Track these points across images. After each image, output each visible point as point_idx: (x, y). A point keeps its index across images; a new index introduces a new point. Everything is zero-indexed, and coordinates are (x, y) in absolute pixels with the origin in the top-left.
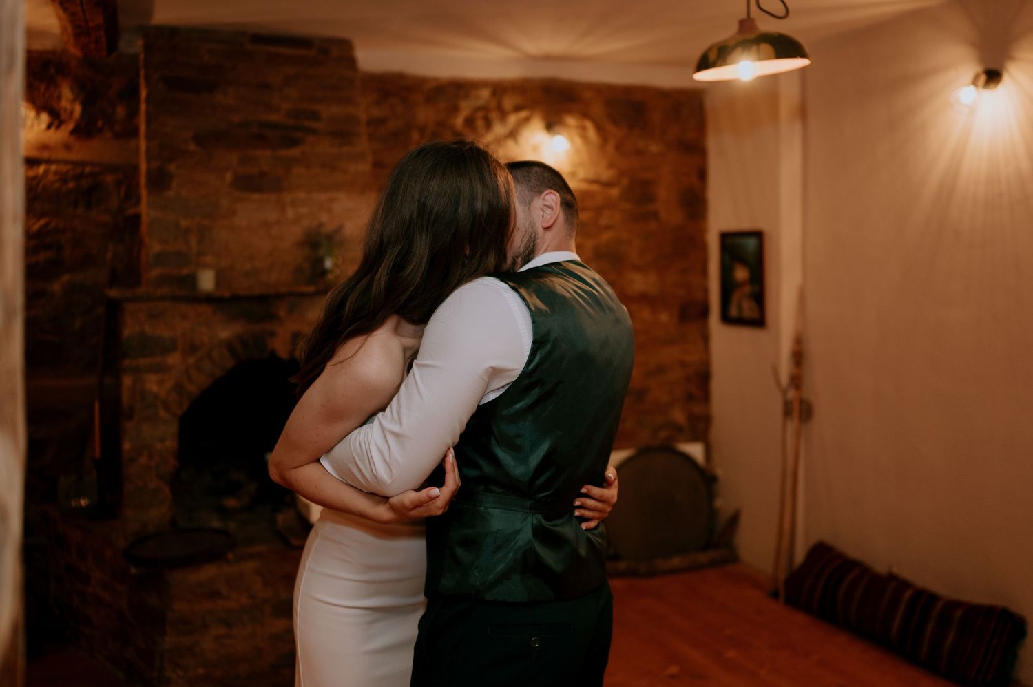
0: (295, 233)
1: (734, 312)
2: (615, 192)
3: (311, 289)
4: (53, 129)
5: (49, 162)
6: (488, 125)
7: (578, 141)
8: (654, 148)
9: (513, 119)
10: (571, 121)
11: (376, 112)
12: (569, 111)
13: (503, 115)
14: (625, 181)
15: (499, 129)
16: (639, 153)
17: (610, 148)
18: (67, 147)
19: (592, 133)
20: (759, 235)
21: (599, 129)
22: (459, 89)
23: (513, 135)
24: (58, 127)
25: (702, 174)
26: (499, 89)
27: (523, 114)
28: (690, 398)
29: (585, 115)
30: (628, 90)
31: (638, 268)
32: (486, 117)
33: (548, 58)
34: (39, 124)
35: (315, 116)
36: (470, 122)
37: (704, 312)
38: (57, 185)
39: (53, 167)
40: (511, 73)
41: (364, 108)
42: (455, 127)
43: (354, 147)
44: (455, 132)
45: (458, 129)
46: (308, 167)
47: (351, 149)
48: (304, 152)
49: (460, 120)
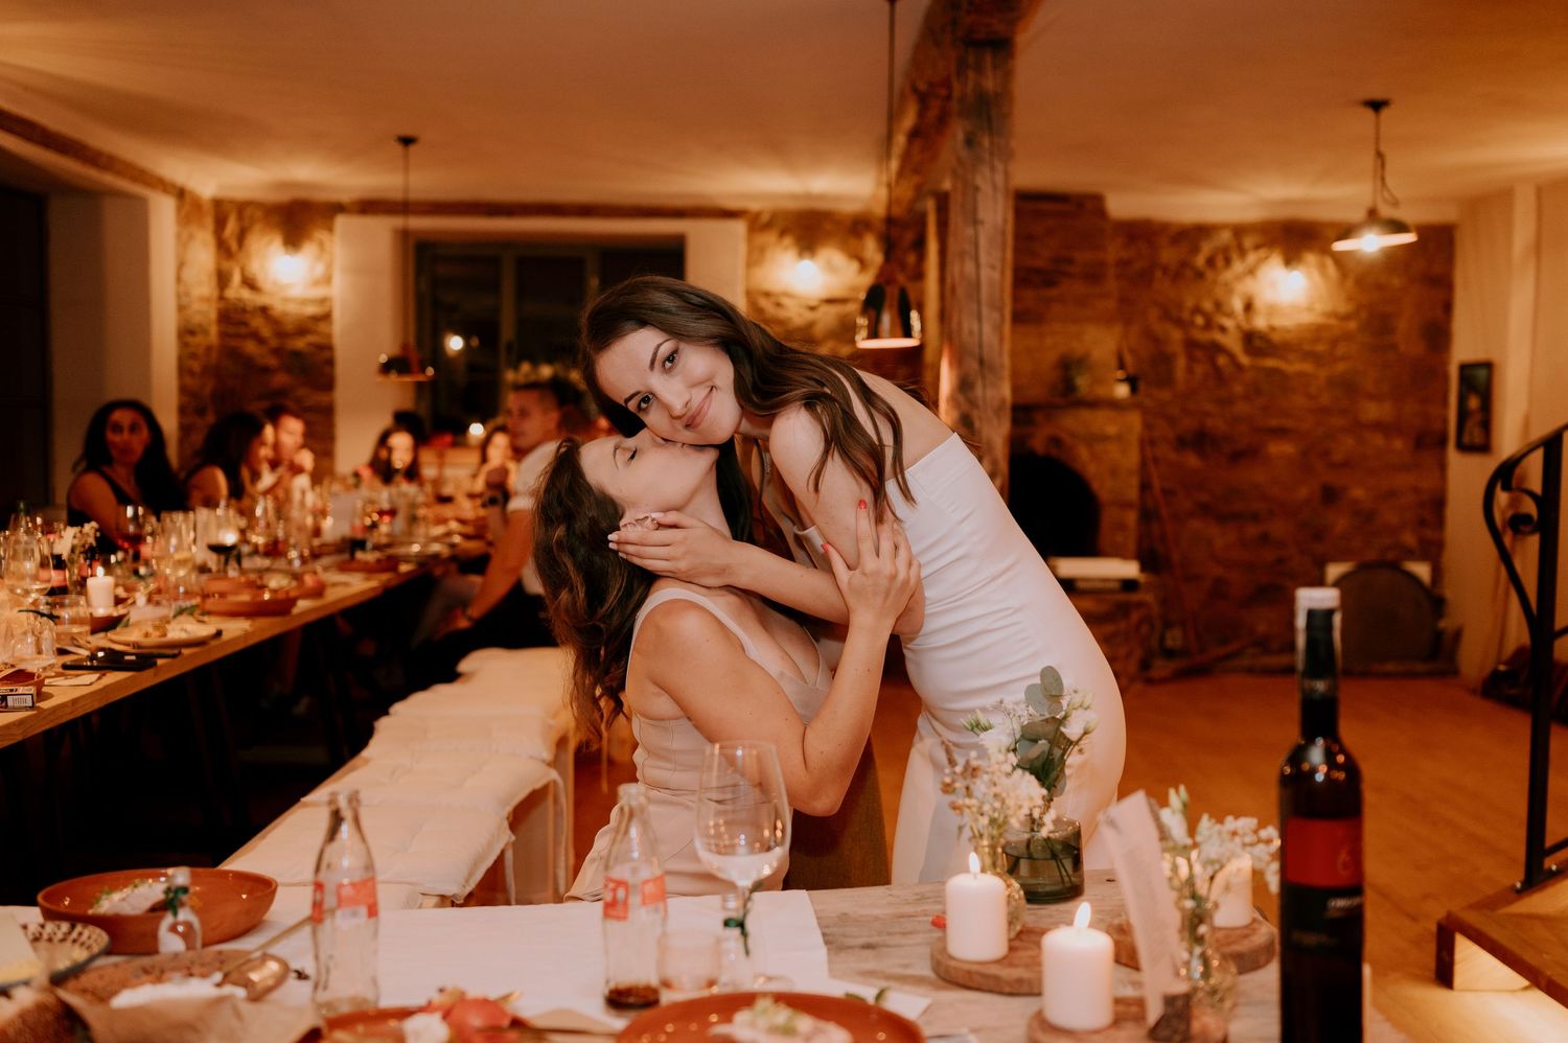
0: (1050, 357)
1: (1466, 439)
2: (1352, 325)
3: (1065, 402)
6: (1228, 262)
7: (1316, 276)
9: (1252, 258)
10: (1310, 258)
11: (1124, 254)
12: (1309, 248)
13: (1242, 253)
14: (1364, 315)
15: (1238, 266)
17: (1350, 282)
20: (1488, 366)
21: (1339, 264)
22: (1202, 231)
23: (1252, 272)
25: (1448, 307)
26: (1239, 231)
27: (1262, 253)
28: (1422, 523)
31: (1372, 397)
32: (1225, 257)
33: (1286, 202)
35: (1070, 261)
36: (1211, 262)
37: (1442, 442)
40: (1252, 215)
41: (1113, 251)
42: (1195, 266)
43: (1104, 287)
44: (1195, 271)
45: (1199, 268)
46: (1064, 305)
47: (1101, 289)
48: (1061, 293)
49: (1201, 260)
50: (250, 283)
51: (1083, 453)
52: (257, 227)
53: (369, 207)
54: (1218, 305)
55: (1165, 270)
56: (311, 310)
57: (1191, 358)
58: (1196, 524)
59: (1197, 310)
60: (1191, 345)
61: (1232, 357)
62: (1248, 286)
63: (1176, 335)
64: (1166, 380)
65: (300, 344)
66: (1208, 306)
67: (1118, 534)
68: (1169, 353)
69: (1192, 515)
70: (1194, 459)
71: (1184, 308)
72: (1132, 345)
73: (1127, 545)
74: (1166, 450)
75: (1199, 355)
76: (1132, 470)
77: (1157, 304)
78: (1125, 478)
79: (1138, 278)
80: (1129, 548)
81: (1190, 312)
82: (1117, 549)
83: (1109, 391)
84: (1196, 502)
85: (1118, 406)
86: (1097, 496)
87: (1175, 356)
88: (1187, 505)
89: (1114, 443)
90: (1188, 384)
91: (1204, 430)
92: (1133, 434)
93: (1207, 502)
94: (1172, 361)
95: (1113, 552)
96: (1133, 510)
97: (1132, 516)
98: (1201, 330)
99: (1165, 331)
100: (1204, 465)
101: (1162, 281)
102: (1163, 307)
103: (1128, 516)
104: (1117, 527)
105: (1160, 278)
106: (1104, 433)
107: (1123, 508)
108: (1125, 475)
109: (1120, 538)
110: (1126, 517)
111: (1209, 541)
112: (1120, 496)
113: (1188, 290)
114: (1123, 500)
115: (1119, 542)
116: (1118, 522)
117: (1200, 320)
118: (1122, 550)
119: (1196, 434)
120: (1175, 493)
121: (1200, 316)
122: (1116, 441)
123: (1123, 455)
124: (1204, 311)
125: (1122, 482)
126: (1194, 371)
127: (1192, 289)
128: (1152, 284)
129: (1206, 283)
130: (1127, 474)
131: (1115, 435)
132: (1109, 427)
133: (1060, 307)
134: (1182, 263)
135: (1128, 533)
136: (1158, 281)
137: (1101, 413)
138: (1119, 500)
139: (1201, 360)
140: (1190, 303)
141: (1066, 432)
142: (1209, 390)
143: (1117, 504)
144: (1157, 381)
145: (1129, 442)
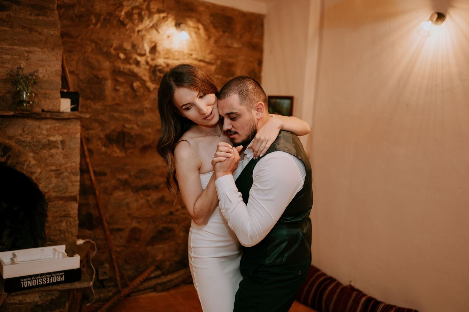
2: (213, 68)
3: (12, 113)
6: (141, 19)
7: (194, 35)
8: (236, 45)
9: (156, 17)
10: (191, 23)
12: (190, 17)
13: (151, 15)
14: (219, 62)
15: (147, 23)
16: (228, 47)
17: (212, 41)
19: (202, 31)
20: (291, 99)
21: (206, 30)
23: (155, 27)
25: (260, 63)
27: (162, 15)
29: (199, 21)
30: (224, 9)
32: (139, 14)
36: (129, 15)
42: (119, 17)
43: (48, 17)
44: (119, 20)
45: (121, 18)
46: (11, 27)
47: (45, 18)
48: (9, 16)
49: (123, 13)
51: (30, 158)
54: (134, 46)
55: (98, 16)
57: (116, 81)
58: (119, 194)
59: (120, 48)
60: (116, 72)
61: (143, 82)
62: (153, 35)
63: (107, 64)
64: (99, 96)
66: (128, 46)
67: (62, 221)
68: (101, 77)
69: (116, 188)
70: (118, 151)
71: (112, 46)
72: (72, 69)
73: (69, 230)
74: (98, 145)
75: (121, 79)
76: (73, 171)
77: (92, 41)
78: (68, 177)
79: (77, 19)
80: (71, 232)
81: (115, 49)
82: (60, 235)
83: (54, 105)
84: (119, 180)
85: (61, 117)
86: (43, 193)
87: (105, 79)
88: (114, 182)
89: (58, 148)
90: (114, 99)
91: (125, 130)
92: (74, 140)
93: (126, 180)
94: (103, 82)
95: (56, 238)
96: (74, 202)
97: (74, 207)
98: (123, 63)
99: (98, 61)
100: (124, 155)
101: (96, 24)
102: (96, 43)
103: (71, 208)
104: (63, 216)
105: (94, 21)
106: (49, 140)
107: (66, 201)
108: (68, 174)
109: (64, 224)
110: (69, 208)
111: (127, 204)
112: (65, 193)
113: (114, 34)
114: (67, 195)
115: (62, 228)
116: (64, 213)
117: (122, 56)
118: (64, 235)
119: (119, 133)
120: (105, 174)
121: (122, 53)
122: (60, 146)
123: (66, 158)
124: (125, 50)
125: (66, 180)
126: (118, 90)
127: (117, 34)
128: (89, 25)
129: (127, 30)
130: (69, 173)
131: (59, 142)
132: (54, 136)
133: (7, 29)
134: (110, 14)
135: (71, 220)
136: (92, 24)
137: (47, 124)
138: (63, 195)
139: (122, 83)
140: (116, 43)
141: (13, 141)
142: (128, 104)
143: (61, 198)
144: (92, 97)
145: (72, 147)
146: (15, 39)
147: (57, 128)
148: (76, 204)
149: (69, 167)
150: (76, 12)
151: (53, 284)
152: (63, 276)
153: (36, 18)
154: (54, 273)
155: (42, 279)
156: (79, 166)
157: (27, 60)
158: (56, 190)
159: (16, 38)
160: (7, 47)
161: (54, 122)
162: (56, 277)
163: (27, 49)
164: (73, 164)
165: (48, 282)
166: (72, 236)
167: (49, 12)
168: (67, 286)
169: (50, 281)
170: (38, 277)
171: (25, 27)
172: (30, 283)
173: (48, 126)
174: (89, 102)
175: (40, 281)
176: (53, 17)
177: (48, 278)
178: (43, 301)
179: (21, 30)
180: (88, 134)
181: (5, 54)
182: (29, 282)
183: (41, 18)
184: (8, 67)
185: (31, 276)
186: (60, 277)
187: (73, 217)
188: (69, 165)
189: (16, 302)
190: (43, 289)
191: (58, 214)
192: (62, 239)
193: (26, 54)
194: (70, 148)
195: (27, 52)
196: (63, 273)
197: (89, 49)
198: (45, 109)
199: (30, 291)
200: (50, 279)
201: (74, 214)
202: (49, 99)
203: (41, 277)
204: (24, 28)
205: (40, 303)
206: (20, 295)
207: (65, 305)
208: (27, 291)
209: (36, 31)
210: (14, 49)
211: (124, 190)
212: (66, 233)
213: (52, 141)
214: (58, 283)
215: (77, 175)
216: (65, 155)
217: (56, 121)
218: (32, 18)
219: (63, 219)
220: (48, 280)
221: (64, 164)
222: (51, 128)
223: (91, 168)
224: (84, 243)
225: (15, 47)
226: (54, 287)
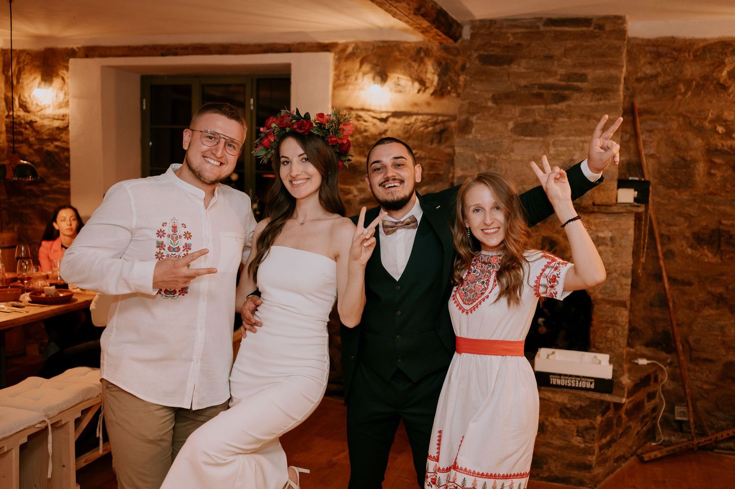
4: (421, 92)
5: (417, 114)
18: (429, 104)
24: (424, 91)
34: (413, 90)
35: (583, 78)
38: (422, 129)
39: (420, 117)
42: (718, 80)
43: (609, 100)
44: (719, 83)
45: (722, 81)
46: (570, 117)
47: (607, 103)
48: (569, 106)
49: (725, 73)
50: (24, 107)
52: (27, 68)
53: (90, 52)
55: (688, 83)
56: (57, 124)
57: (711, 163)
58: (708, 312)
59: (719, 119)
60: (712, 152)
63: (698, 142)
64: (686, 184)
65: (51, 147)
66: (730, 116)
67: (608, 328)
68: (689, 159)
69: (706, 304)
70: (710, 255)
71: (706, 119)
72: (652, 151)
73: (617, 340)
74: (682, 246)
75: (718, 161)
76: (624, 272)
77: (679, 115)
78: (617, 279)
79: (661, 91)
80: (618, 342)
81: (711, 122)
82: (606, 343)
83: (608, 197)
84: (709, 293)
85: (610, 211)
86: (588, 293)
87: (695, 161)
88: (702, 296)
89: (607, 245)
90: (707, 186)
91: (722, 227)
92: (626, 237)
93: (721, 294)
94: (692, 165)
95: (601, 346)
96: (624, 309)
97: (623, 316)
98: (722, 138)
99: (686, 139)
100: (720, 261)
101: (685, 93)
102: (685, 117)
103: (619, 314)
104: (609, 323)
105: (683, 90)
106: (597, 236)
107: (614, 306)
108: (617, 276)
109: (610, 331)
110: (617, 314)
111: (722, 328)
112: (612, 296)
113: (711, 102)
114: (615, 298)
115: (608, 336)
116: (610, 319)
117: (720, 129)
118: (610, 344)
119: (713, 231)
120: (690, 284)
121: (721, 125)
122: (609, 243)
123: (616, 257)
124: (726, 121)
125: (614, 282)
126: (714, 175)
127: (714, 101)
128: (675, 96)
129: (729, 95)
130: (619, 275)
131: (609, 239)
132: (603, 232)
133: (565, 119)
134: (705, 78)
135: (619, 328)
136: (680, 94)
137: (596, 218)
138: (611, 298)
139: (721, 165)
140: (712, 114)
141: (561, 235)
142: (727, 192)
143: (609, 302)
144: (676, 184)
145: (622, 245)
146: (571, 130)
147: (606, 223)
148: (626, 310)
149: (619, 267)
150: (660, 82)
151: (581, 389)
152: (593, 383)
153: (596, 103)
154: (584, 377)
155: (571, 380)
156: (630, 268)
157: (582, 150)
158: (603, 291)
159: (572, 128)
160: (563, 138)
161: (604, 216)
162: (585, 383)
163: (582, 139)
164: (624, 264)
165: (577, 386)
166: (620, 347)
167: (611, 94)
168: (597, 396)
169: (579, 385)
170: (567, 378)
171: (584, 115)
172: (559, 382)
173: (597, 221)
174: (672, 190)
175: (568, 382)
176: (615, 99)
177: (577, 382)
178: (571, 404)
179: (579, 119)
180: (669, 231)
181: (561, 146)
182: (558, 380)
183: (601, 103)
184: (563, 159)
185: (560, 375)
186: (589, 383)
187: (622, 326)
188: (619, 264)
189: (546, 398)
190: (572, 391)
191: (604, 319)
192: (608, 348)
193: (581, 145)
194: (620, 246)
195: (583, 142)
196: (593, 380)
197: (675, 125)
198: (596, 203)
199: (559, 390)
200: (579, 382)
201: (623, 322)
202: (603, 190)
203: (570, 378)
204: (582, 116)
205: (568, 406)
206: (550, 391)
207: (595, 417)
208: (555, 389)
209: (594, 119)
210: (569, 140)
211: (717, 308)
212: (613, 343)
213: (601, 237)
214: (586, 389)
215: (628, 278)
216: (614, 254)
217: (606, 215)
218: (593, 104)
219: (610, 325)
220: (577, 383)
221: (612, 264)
222: (600, 223)
223: (664, 274)
224: (648, 364)
225: (571, 138)
226: (583, 393)
